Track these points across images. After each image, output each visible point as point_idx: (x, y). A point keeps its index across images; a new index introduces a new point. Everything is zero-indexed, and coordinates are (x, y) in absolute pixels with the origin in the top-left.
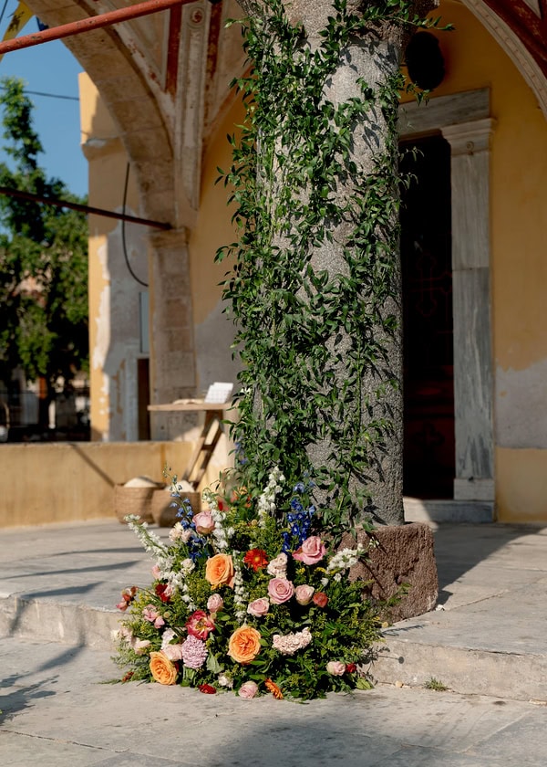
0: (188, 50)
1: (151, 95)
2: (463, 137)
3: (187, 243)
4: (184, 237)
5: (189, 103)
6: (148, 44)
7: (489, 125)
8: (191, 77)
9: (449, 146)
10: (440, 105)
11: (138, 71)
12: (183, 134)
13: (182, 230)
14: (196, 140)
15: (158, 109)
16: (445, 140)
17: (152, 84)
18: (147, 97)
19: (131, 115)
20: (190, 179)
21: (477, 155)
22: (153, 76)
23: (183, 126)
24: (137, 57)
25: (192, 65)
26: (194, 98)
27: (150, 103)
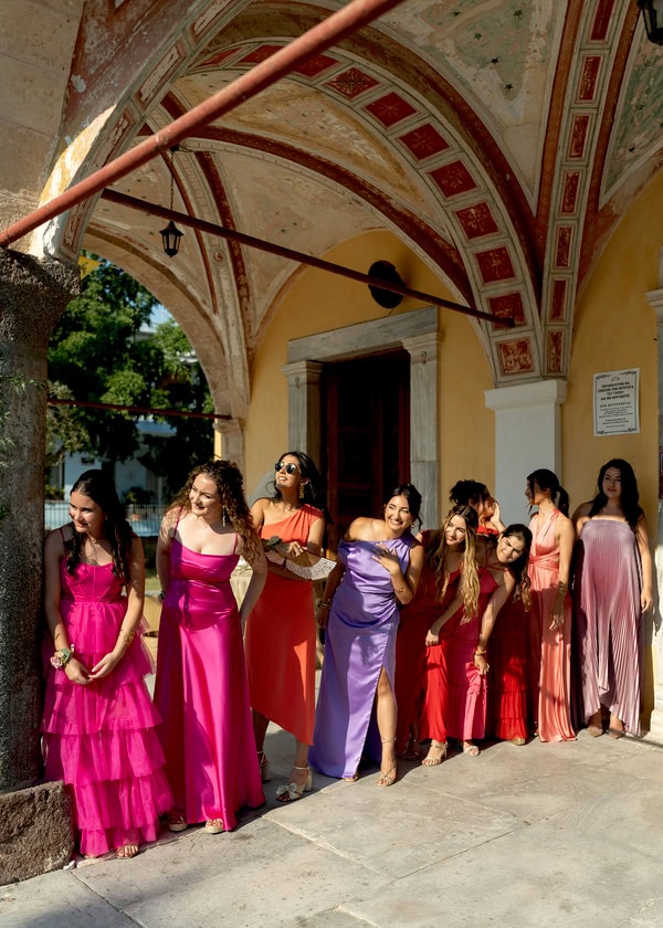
0: (219, 282)
1: (206, 316)
2: (418, 348)
3: (242, 430)
4: (238, 426)
5: (230, 322)
6: (195, 279)
7: (435, 337)
8: (227, 302)
9: (409, 355)
10: (404, 320)
11: (192, 299)
12: (230, 347)
13: (236, 421)
14: (241, 350)
15: (212, 327)
16: (406, 351)
17: (204, 307)
18: (202, 319)
19: (196, 332)
20: (241, 380)
21: (428, 363)
22: (205, 302)
23: (229, 340)
24: (190, 288)
25: (226, 293)
26: (234, 318)
27: (205, 323)
